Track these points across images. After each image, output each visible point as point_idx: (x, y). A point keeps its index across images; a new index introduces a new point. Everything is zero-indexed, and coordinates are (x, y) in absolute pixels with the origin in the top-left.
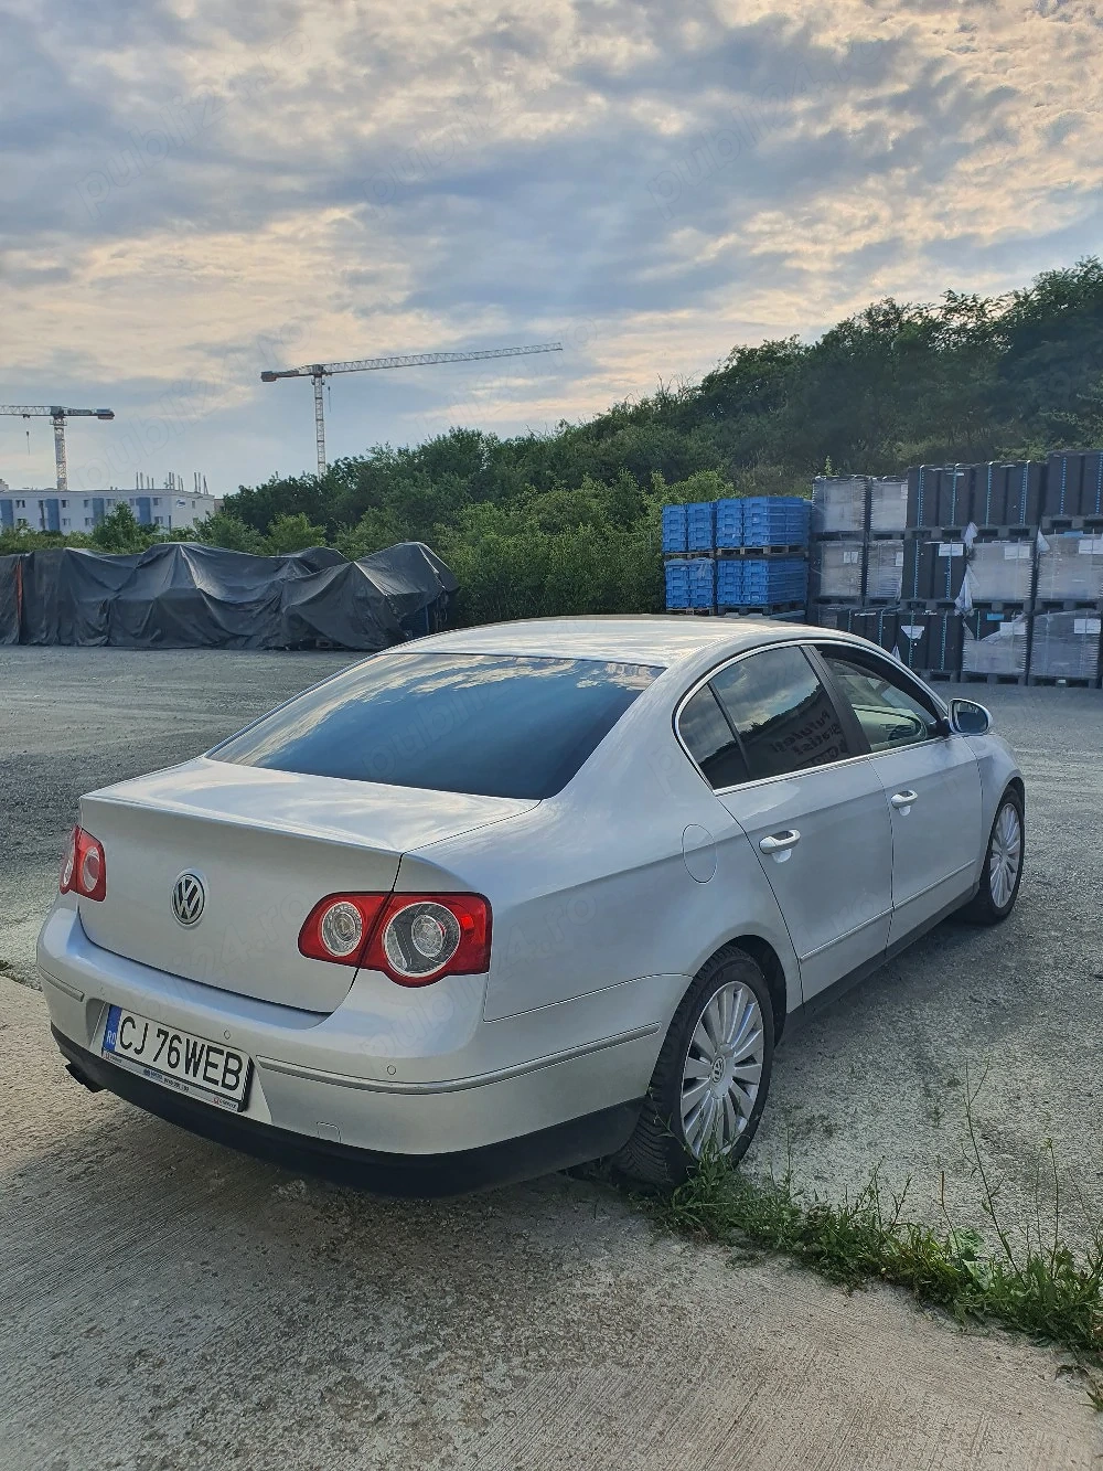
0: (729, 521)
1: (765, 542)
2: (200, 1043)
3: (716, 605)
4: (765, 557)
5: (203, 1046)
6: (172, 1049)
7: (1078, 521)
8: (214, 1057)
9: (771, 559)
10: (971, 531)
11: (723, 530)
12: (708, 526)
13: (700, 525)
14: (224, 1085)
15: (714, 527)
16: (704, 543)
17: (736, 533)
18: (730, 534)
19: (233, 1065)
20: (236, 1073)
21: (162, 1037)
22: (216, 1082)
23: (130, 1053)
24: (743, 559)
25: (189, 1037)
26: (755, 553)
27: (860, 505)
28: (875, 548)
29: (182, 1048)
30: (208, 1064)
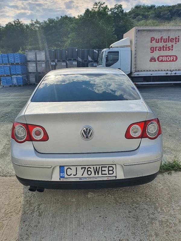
0: (11, 58)
1: (19, 62)
2: (98, 167)
3: (11, 74)
4: (20, 65)
5: (99, 167)
6: (88, 171)
7: (72, 59)
8: (103, 169)
9: (21, 65)
10: (56, 60)
11: (10, 60)
12: (7, 59)
13: (5, 58)
14: (109, 174)
15: (8, 59)
16: (6, 62)
17: (13, 60)
18: (12, 60)
19: (111, 169)
20: (112, 170)
21: (83, 169)
22: (106, 174)
23: (72, 176)
24: (15, 65)
25: (94, 166)
26: (17, 64)
27: (34, 56)
28: (38, 63)
29: (92, 170)
30: (102, 171)
